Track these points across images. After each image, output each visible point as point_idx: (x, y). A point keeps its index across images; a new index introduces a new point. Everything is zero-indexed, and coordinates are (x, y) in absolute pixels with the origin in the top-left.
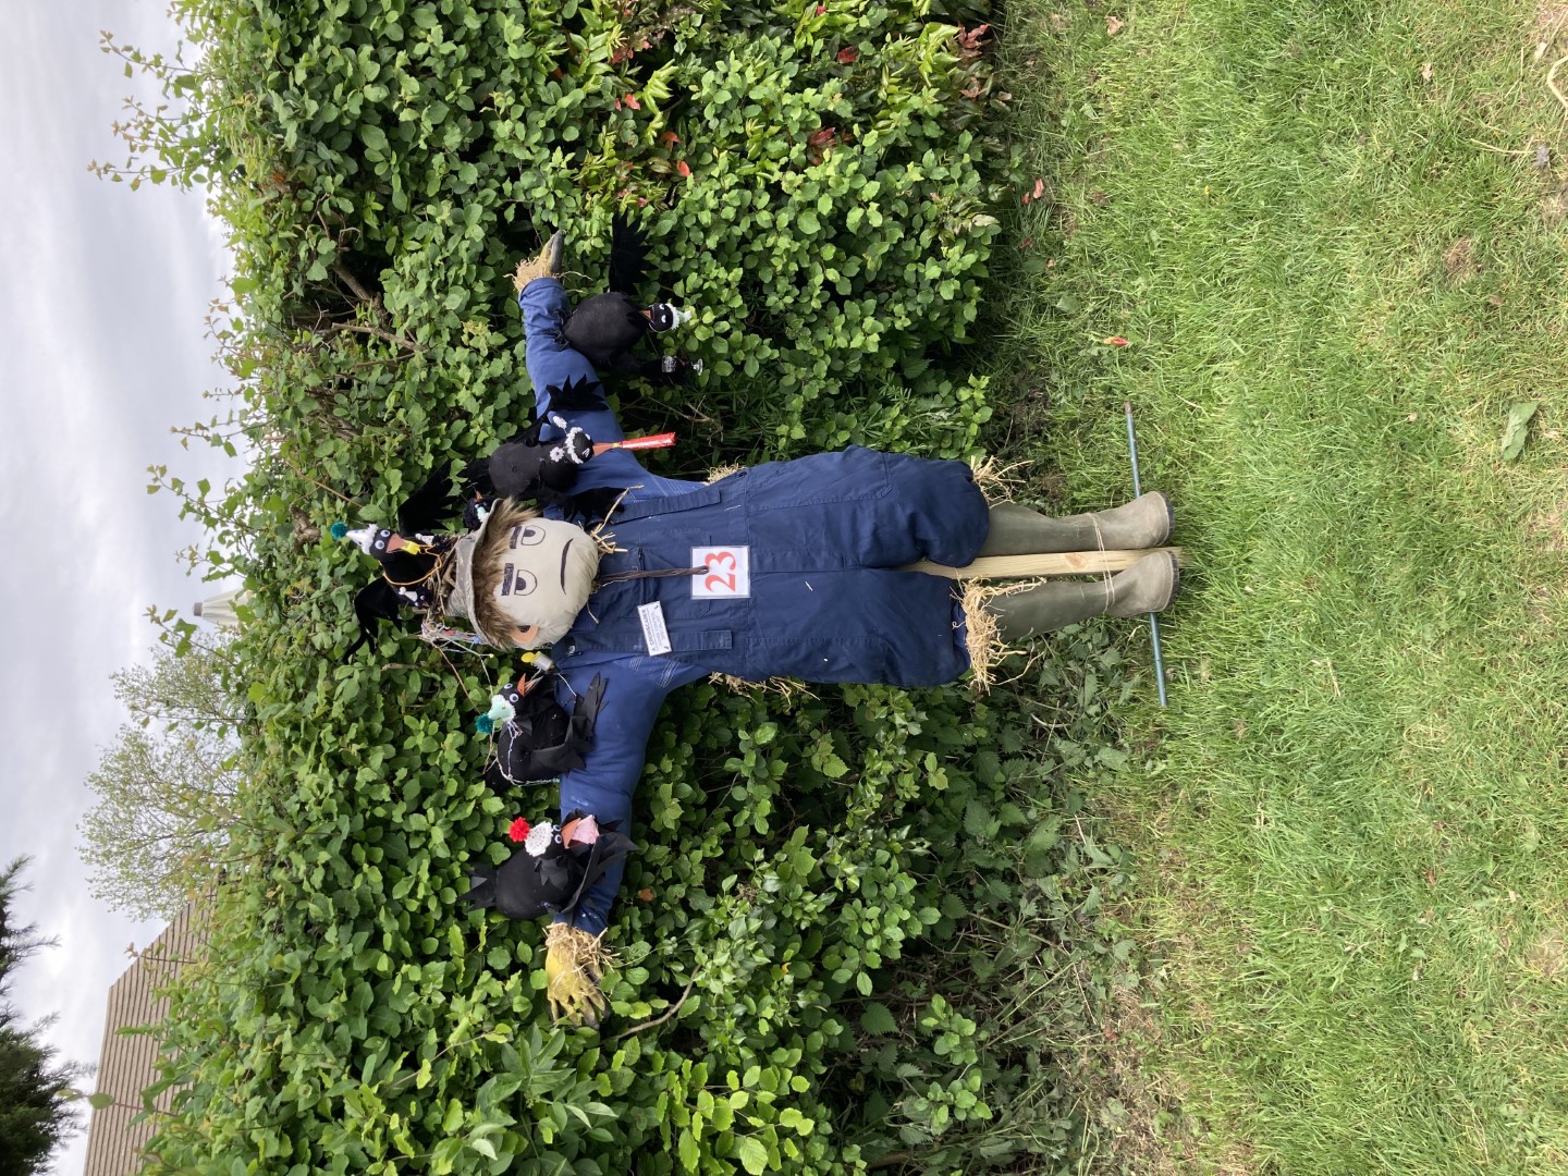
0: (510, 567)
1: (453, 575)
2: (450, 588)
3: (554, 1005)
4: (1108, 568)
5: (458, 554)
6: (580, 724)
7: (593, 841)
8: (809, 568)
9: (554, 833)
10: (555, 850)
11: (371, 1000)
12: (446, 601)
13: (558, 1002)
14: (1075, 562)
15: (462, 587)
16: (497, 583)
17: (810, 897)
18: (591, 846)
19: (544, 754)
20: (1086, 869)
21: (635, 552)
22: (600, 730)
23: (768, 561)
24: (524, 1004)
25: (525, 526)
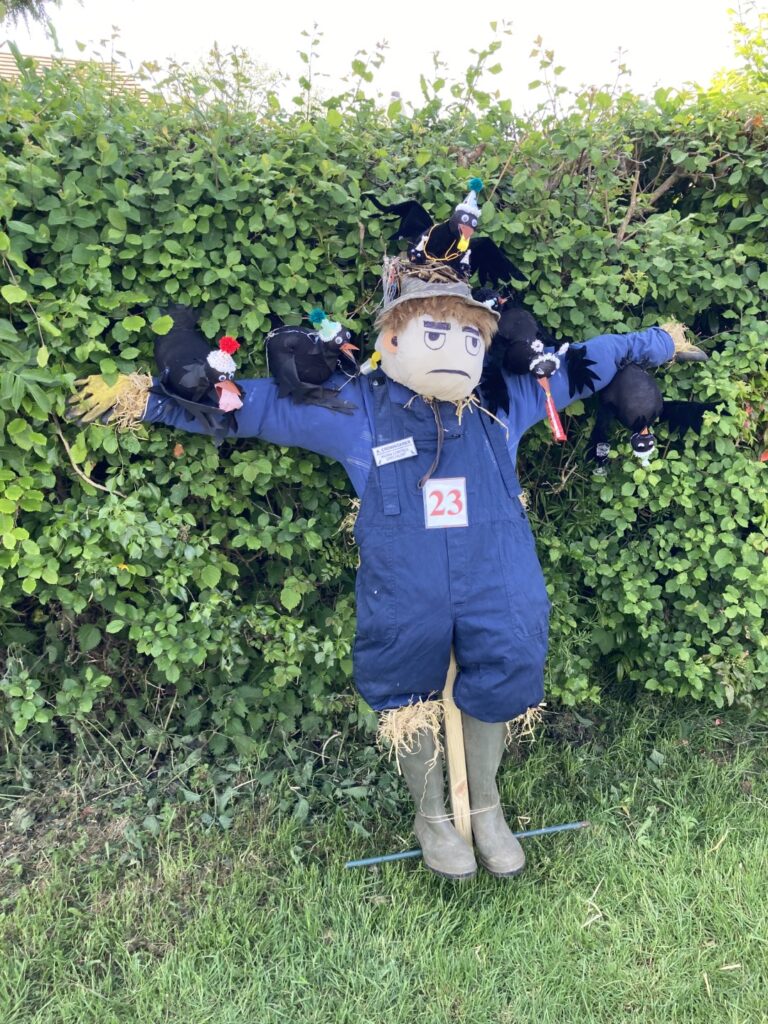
0: (447, 327)
1: (438, 281)
2: (426, 279)
3: (84, 382)
4: (457, 818)
5: (455, 285)
6: (316, 394)
7: (222, 407)
8: (452, 576)
9: (227, 374)
10: (213, 375)
11: (82, 226)
12: (416, 276)
13: (87, 384)
14: (460, 789)
15: (428, 289)
16: (434, 317)
17: (184, 581)
18: (217, 405)
19: (290, 364)
20: (213, 790)
21: (458, 432)
22: (311, 409)
23: (456, 542)
24: (83, 356)
25: (479, 338)
